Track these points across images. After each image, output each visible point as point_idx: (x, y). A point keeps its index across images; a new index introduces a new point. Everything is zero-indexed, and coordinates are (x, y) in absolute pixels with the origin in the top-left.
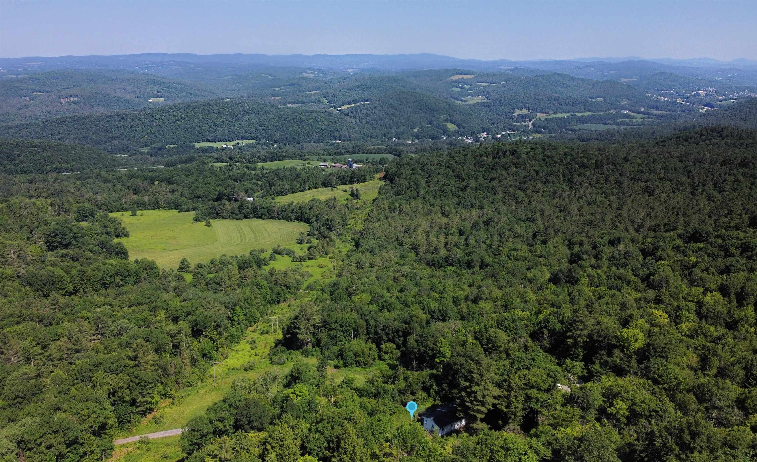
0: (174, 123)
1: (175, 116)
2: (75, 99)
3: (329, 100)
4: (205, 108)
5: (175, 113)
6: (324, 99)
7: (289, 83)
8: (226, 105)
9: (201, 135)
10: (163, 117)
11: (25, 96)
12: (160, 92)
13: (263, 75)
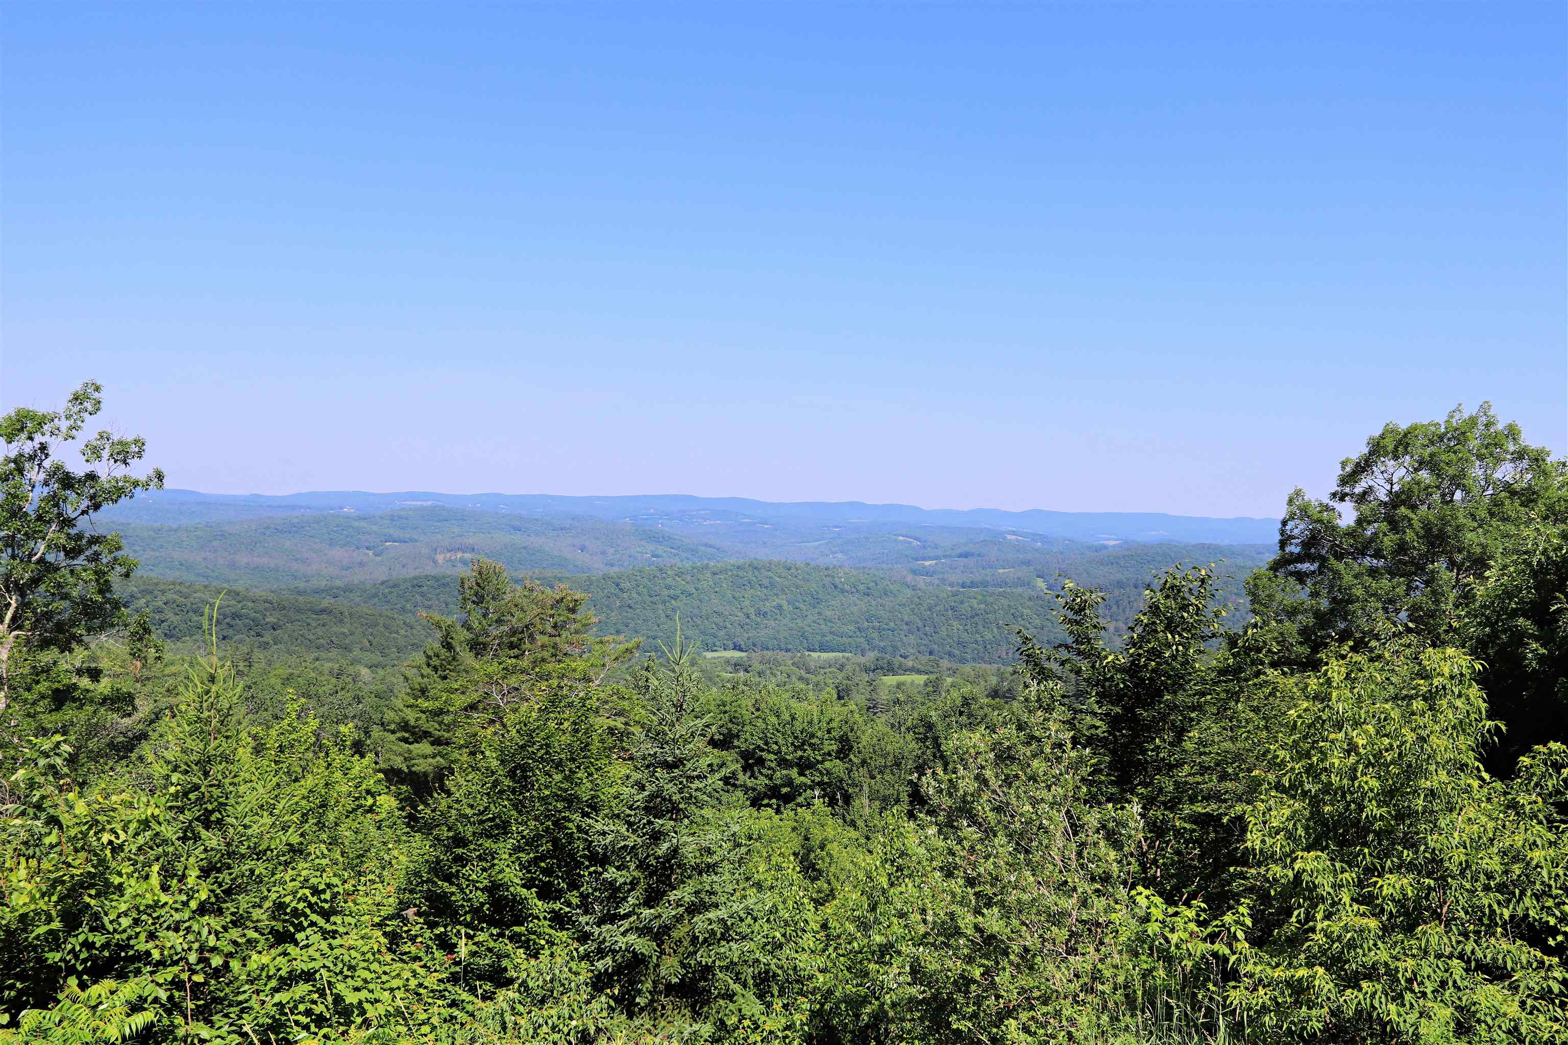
0: (664, 602)
1: (668, 587)
2: (468, 556)
3: (1052, 581)
4: (741, 573)
5: (669, 581)
6: (1040, 580)
7: (959, 551)
8: (793, 571)
9: (722, 633)
10: (641, 589)
11: (368, 548)
12: (657, 556)
13: (901, 538)
